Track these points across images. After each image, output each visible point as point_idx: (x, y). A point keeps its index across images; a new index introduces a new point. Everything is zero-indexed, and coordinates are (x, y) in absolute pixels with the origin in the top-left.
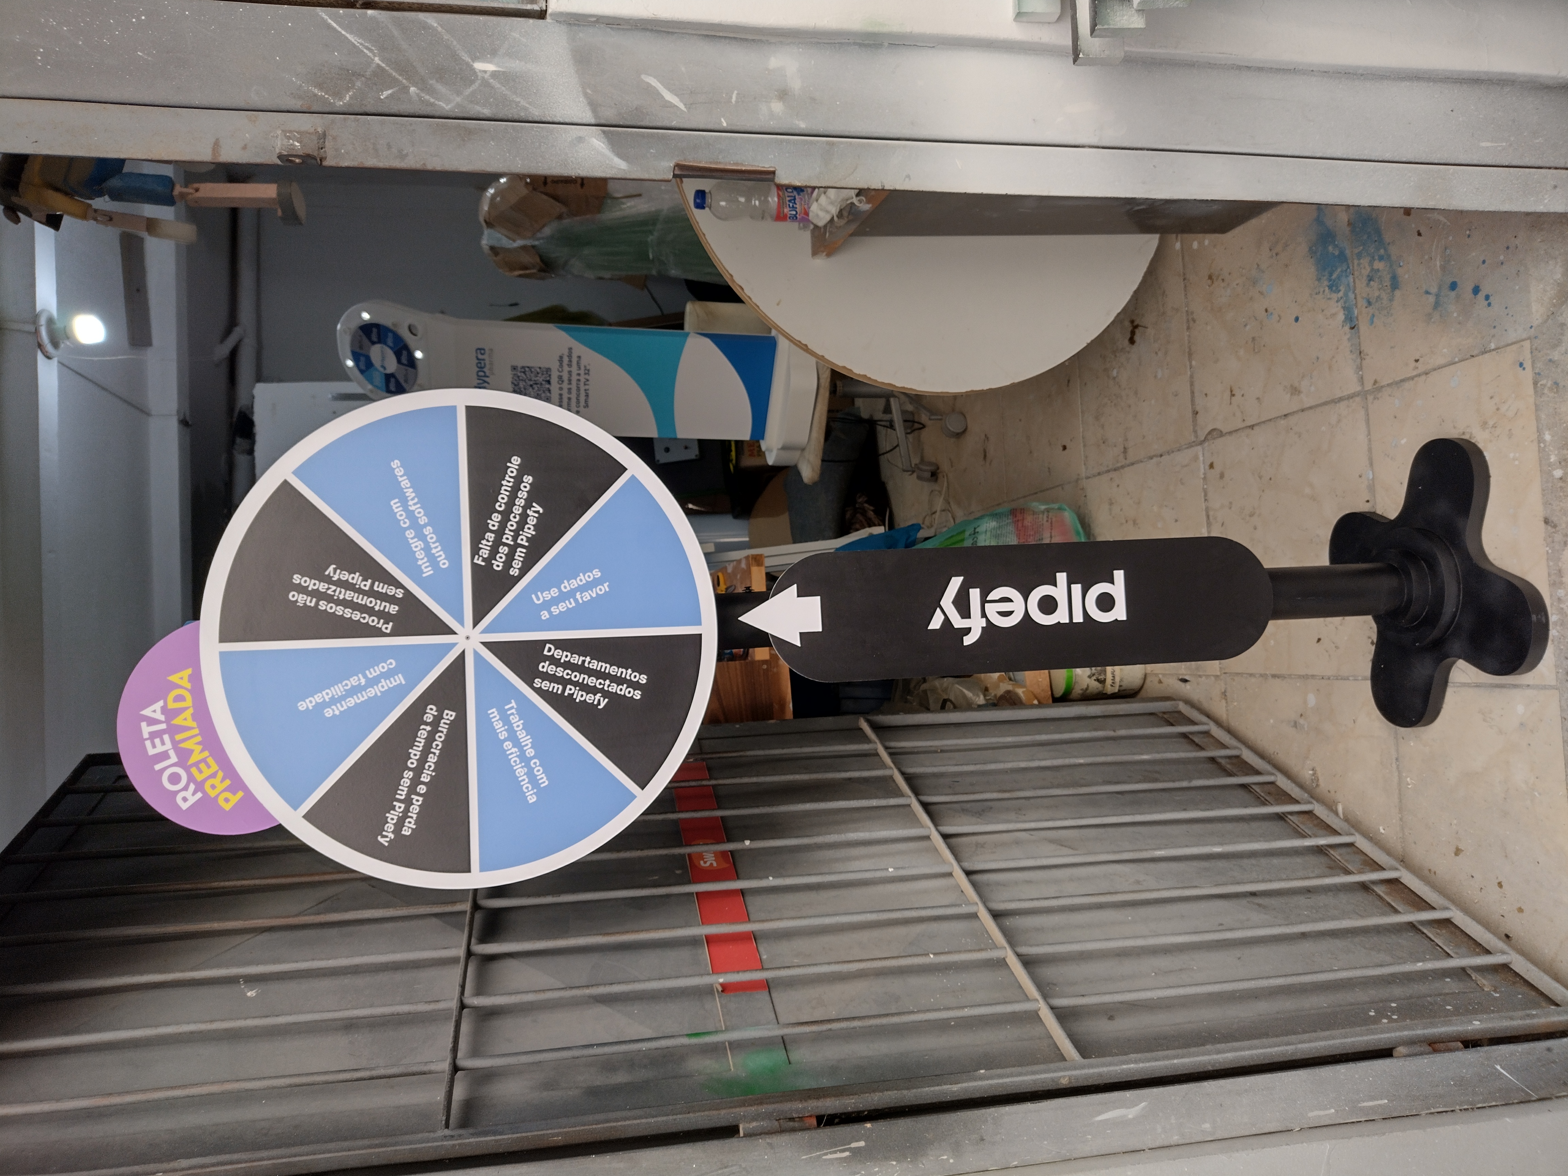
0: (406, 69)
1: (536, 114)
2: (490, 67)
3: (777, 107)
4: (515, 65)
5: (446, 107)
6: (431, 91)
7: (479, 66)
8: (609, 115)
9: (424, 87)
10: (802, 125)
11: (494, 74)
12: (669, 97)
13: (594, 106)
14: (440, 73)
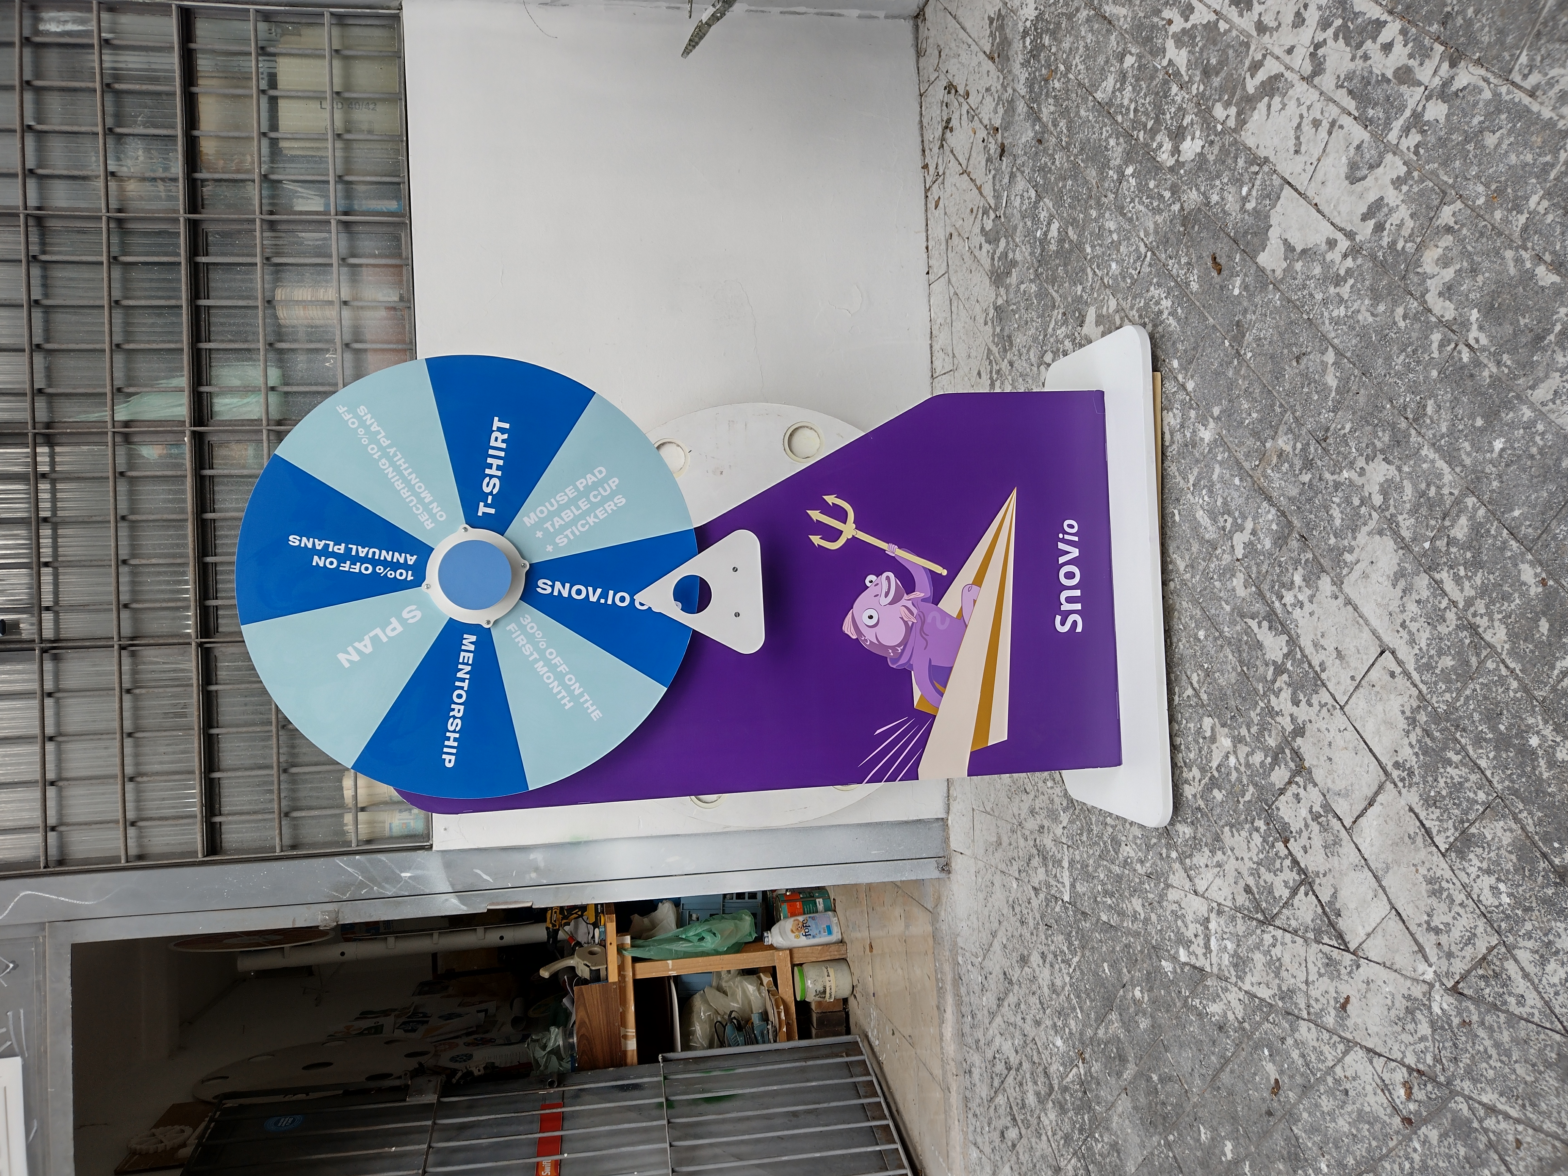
0: (373, 880)
1: (428, 892)
2: (408, 875)
3: (533, 875)
4: (419, 872)
5: (390, 894)
6: (383, 888)
7: (403, 875)
8: (459, 888)
9: (380, 886)
10: (545, 882)
11: (410, 877)
12: (485, 877)
13: (452, 885)
14: (387, 880)
